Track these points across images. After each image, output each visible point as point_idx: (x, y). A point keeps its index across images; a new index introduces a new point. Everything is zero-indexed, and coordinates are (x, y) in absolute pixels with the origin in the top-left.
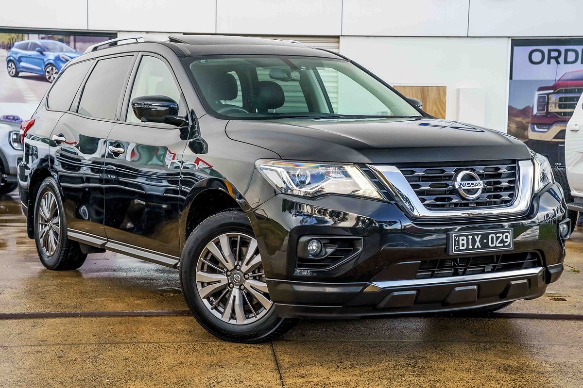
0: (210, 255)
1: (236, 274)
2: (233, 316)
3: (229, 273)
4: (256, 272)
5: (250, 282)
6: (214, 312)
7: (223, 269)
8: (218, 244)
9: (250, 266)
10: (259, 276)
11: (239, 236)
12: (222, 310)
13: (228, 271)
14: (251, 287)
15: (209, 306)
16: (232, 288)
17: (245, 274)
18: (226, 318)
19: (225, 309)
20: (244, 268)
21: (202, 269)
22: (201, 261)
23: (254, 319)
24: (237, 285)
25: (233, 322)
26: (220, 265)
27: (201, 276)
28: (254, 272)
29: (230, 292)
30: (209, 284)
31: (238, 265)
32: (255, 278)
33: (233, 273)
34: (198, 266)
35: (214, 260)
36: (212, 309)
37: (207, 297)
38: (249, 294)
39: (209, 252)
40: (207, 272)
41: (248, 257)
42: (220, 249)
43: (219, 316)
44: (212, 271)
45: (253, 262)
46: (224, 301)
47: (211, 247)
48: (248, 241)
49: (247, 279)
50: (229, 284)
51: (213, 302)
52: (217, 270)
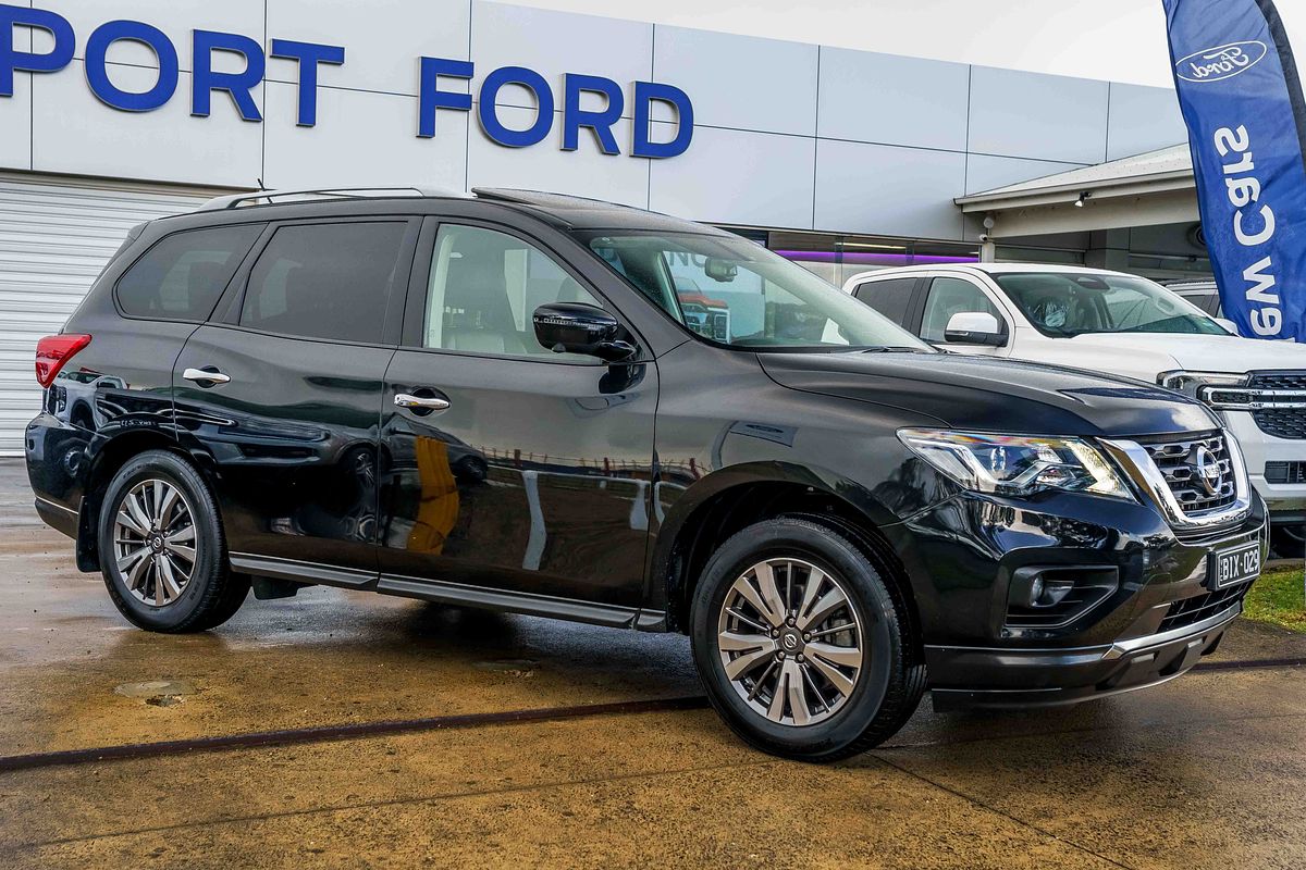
0: (742, 601)
1: (787, 633)
2: (787, 711)
3: (776, 632)
4: (825, 626)
5: (814, 646)
6: (754, 704)
7: (765, 626)
8: (754, 580)
9: (811, 617)
10: (831, 634)
11: (790, 565)
12: (766, 700)
13: (774, 628)
14: (816, 655)
15: (744, 695)
16: (782, 660)
17: (804, 632)
18: (774, 715)
19: (772, 698)
20: (802, 623)
21: (729, 628)
22: (726, 612)
23: (824, 716)
24: (791, 654)
25: (786, 721)
26: (761, 620)
27: (727, 638)
28: (820, 628)
29: (779, 667)
30: (742, 653)
31: (791, 616)
32: (822, 640)
33: (783, 631)
34: (722, 622)
35: (749, 610)
36: (750, 699)
37: (740, 677)
38: (814, 671)
39: (739, 596)
40: (738, 632)
41: (807, 601)
42: (759, 591)
43: (762, 710)
44: (745, 629)
45: (816, 611)
46: (771, 683)
47: (742, 585)
48: (805, 571)
49: (807, 642)
50: (777, 652)
51: (751, 686)
52: (755, 628)
